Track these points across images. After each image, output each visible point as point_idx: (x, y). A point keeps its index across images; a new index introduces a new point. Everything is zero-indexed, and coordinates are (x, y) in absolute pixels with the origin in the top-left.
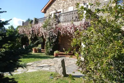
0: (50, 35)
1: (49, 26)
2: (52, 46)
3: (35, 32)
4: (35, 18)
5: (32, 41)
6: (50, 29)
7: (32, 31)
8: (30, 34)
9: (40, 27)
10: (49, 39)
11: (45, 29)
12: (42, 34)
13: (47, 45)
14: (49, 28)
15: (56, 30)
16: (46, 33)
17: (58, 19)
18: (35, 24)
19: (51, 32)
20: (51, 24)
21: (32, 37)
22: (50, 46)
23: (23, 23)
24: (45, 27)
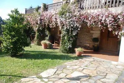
0: (70, 25)
1: (69, 12)
2: (71, 40)
3: (45, 21)
4: (44, 4)
5: (39, 33)
6: (71, 17)
7: (41, 20)
8: (37, 23)
9: (53, 15)
10: (68, 31)
11: (62, 17)
12: (56, 24)
13: (63, 39)
14: (69, 16)
15: (80, 19)
16: (64, 22)
17: (81, 4)
18: (44, 11)
19: (71, 21)
20: (72, 10)
21: (39, 28)
22: (69, 40)
23: (26, 11)
24: (63, 14)
